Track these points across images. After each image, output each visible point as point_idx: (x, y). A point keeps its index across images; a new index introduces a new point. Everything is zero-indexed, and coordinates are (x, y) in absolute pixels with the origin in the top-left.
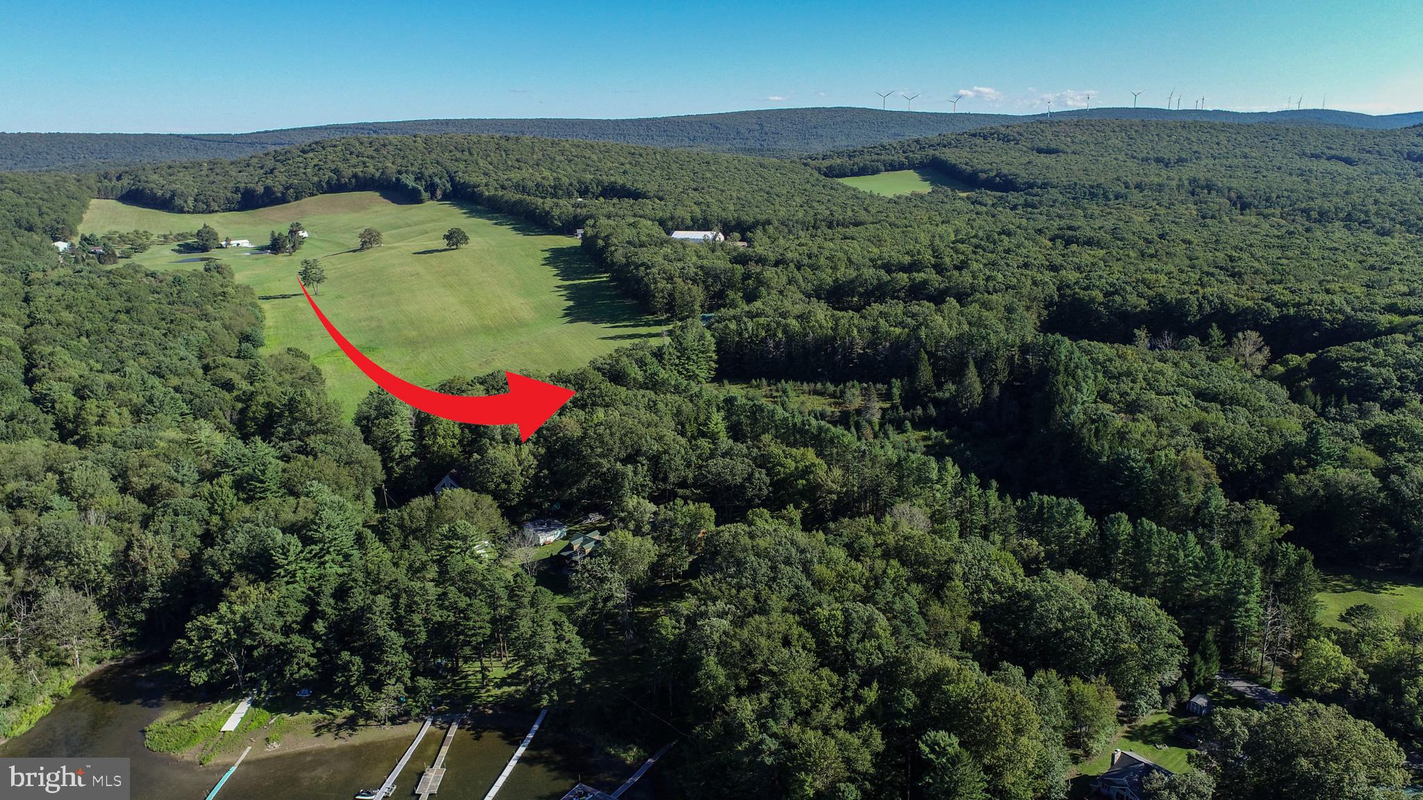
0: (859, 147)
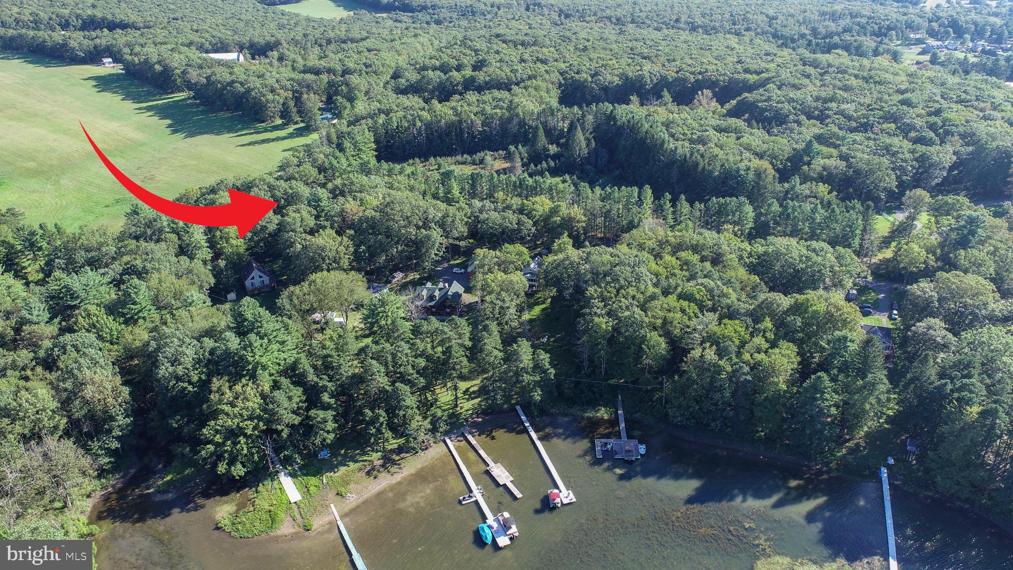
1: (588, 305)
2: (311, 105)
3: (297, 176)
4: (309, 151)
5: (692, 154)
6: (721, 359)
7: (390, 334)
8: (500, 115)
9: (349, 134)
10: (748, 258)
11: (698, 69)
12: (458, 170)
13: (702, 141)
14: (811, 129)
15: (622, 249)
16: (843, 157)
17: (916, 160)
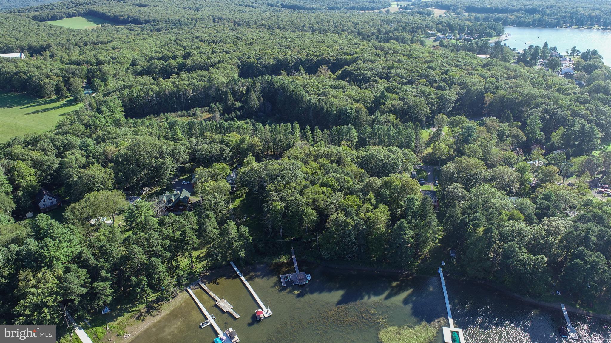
1: (268, 195)
2: (76, 85)
3: (71, 131)
4: (77, 114)
5: (319, 102)
6: (348, 218)
7: (144, 227)
8: (203, 85)
9: (104, 102)
10: (357, 159)
11: (318, 54)
12: (179, 120)
13: (324, 94)
14: (383, 85)
15: (285, 160)
16: (402, 99)
17: (438, 98)
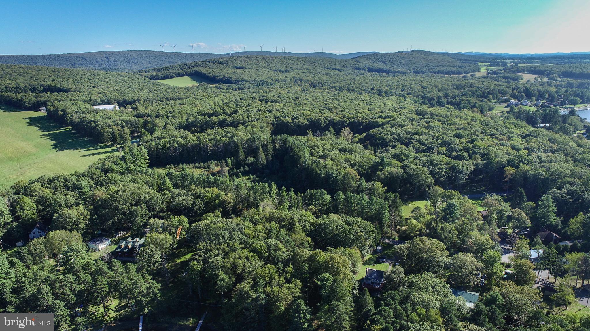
0: (161, 68)
5: (313, 164)
6: (252, 290)
8: (224, 141)
10: (310, 226)
11: (353, 116)
13: (325, 157)
16: (403, 167)
17: (449, 168)
